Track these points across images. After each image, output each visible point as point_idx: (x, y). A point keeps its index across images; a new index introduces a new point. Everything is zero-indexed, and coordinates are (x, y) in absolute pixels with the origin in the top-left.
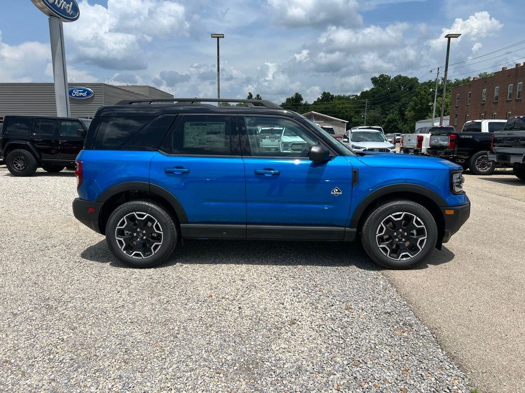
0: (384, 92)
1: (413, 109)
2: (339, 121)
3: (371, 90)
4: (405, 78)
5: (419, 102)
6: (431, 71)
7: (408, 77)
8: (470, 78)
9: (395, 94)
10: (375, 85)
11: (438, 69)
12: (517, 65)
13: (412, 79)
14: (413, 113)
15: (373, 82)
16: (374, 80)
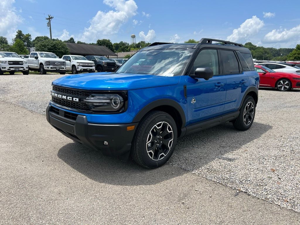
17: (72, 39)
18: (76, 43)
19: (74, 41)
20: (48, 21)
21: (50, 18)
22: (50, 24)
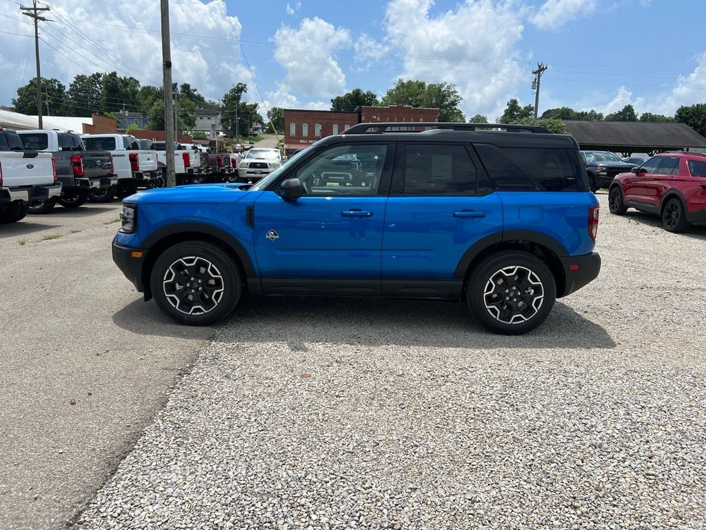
17: (629, 109)
18: (639, 118)
19: (633, 113)
20: (535, 76)
21: (541, 69)
22: (538, 83)
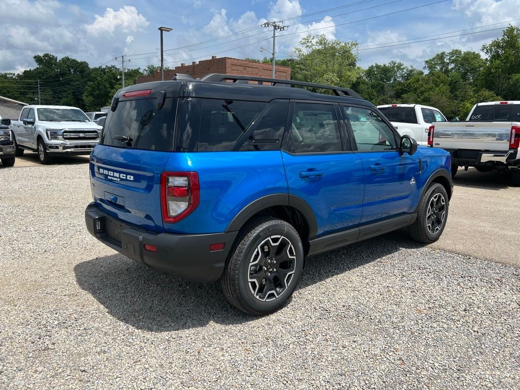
0: (52, 73)
1: (92, 95)
2: (15, 103)
3: (35, 70)
4: (74, 61)
5: (96, 87)
6: (116, 58)
7: (77, 60)
8: (139, 69)
9: (66, 77)
10: (40, 64)
11: (123, 57)
12: (193, 63)
13: (82, 63)
14: (91, 98)
15: (37, 61)
16: (38, 59)
